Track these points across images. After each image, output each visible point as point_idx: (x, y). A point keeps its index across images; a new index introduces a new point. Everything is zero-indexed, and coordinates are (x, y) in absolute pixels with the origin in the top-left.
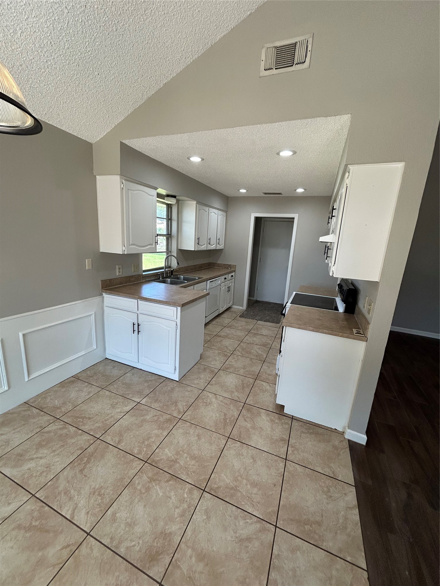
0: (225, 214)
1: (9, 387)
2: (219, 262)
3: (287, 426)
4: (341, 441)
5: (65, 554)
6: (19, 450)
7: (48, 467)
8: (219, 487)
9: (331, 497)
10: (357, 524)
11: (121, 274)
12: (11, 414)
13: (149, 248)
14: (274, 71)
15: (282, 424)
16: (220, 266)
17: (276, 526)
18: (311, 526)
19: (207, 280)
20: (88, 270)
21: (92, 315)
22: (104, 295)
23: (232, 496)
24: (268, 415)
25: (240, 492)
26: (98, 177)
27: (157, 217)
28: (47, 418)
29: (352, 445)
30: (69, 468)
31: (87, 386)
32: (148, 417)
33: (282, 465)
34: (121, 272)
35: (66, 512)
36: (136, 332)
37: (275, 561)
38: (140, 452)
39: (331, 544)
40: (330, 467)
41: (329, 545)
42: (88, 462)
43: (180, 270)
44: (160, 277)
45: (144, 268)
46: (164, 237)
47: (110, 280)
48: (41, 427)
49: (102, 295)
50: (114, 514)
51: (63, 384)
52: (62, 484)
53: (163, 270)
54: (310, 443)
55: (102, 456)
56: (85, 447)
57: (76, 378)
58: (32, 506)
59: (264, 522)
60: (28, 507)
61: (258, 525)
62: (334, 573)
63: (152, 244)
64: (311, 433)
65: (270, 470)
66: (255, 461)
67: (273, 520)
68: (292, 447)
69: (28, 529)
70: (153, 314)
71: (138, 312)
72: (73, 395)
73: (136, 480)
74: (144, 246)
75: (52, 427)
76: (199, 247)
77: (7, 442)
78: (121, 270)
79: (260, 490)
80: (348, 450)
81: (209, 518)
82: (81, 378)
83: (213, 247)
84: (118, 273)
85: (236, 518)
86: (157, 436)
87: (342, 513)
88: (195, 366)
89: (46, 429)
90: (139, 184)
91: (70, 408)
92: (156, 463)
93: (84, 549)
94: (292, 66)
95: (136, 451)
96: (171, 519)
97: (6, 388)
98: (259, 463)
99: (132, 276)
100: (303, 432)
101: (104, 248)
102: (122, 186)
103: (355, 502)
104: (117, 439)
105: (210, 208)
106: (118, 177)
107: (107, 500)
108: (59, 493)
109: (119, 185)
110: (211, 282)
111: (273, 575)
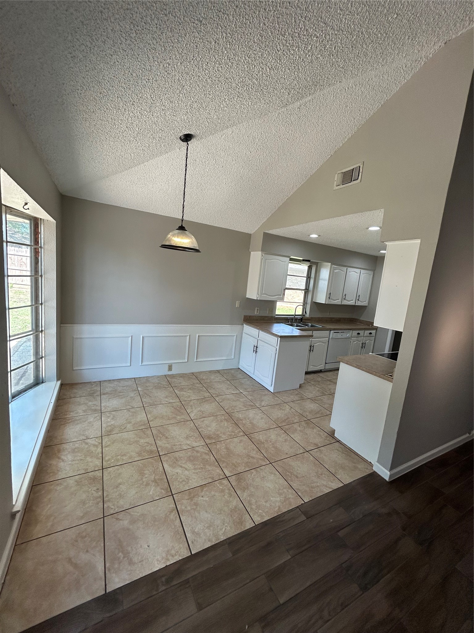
0: (371, 273)
1: (188, 361)
2: (361, 319)
5: (182, 420)
6: (183, 387)
7: (189, 396)
11: (258, 313)
12: (186, 375)
13: (277, 297)
14: (342, 186)
16: (362, 322)
17: (271, 463)
19: (330, 330)
20: (237, 307)
21: (235, 336)
22: (245, 325)
26: (252, 253)
27: (288, 275)
28: (198, 381)
30: (196, 400)
31: (221, 376)
32: (241, 400)
34: (259, 312)
35: (189, 411)
36: (255, 352)
37: (258, 469)
38: (228, 409)
42: (204, 402)
43: (310, 319)
44: (289, 321)
45: (277, 313)
46: (302, 291)
47: (250, 316)
48: (193, 383)
49: (243, 325)
50: (204, 420)
51: (211, 372)
52: (191, 403)
53: (293, 317)
55: (211, 403)
56: (206, 397)
57: (218, 371)
58: (179, 404)
60: (178, 403)
63: (280, 295)
69: (175, 409)
70: (266, 341)
71: (258, 339)
72: (212, 377)
73: (219, 416)
74: (274, 296)
75: (197, 385)
76: (330, 301)
77: (180, 383)
78: (259, 311)
82: (220, 372)
83: (352, 303)
84: (256, 313)
86: (240, 408)
88: (292, 391)
89: (195, 385)
90: (275, 255)
91: (208, 382)
92: (232, 416)
93: (188, 422)
94: (351, 182)
95: (226, 408)
96: (224, 434)
97: (186, 361)
99: (266, 317)
101: (248, 296)
102: (262, 257)
104: (221, 401)
105: (348, 268)
106: (260, 253)
107: (204, 415)
108: (189, 405)
109: (260, 257)
110: (335, 332)
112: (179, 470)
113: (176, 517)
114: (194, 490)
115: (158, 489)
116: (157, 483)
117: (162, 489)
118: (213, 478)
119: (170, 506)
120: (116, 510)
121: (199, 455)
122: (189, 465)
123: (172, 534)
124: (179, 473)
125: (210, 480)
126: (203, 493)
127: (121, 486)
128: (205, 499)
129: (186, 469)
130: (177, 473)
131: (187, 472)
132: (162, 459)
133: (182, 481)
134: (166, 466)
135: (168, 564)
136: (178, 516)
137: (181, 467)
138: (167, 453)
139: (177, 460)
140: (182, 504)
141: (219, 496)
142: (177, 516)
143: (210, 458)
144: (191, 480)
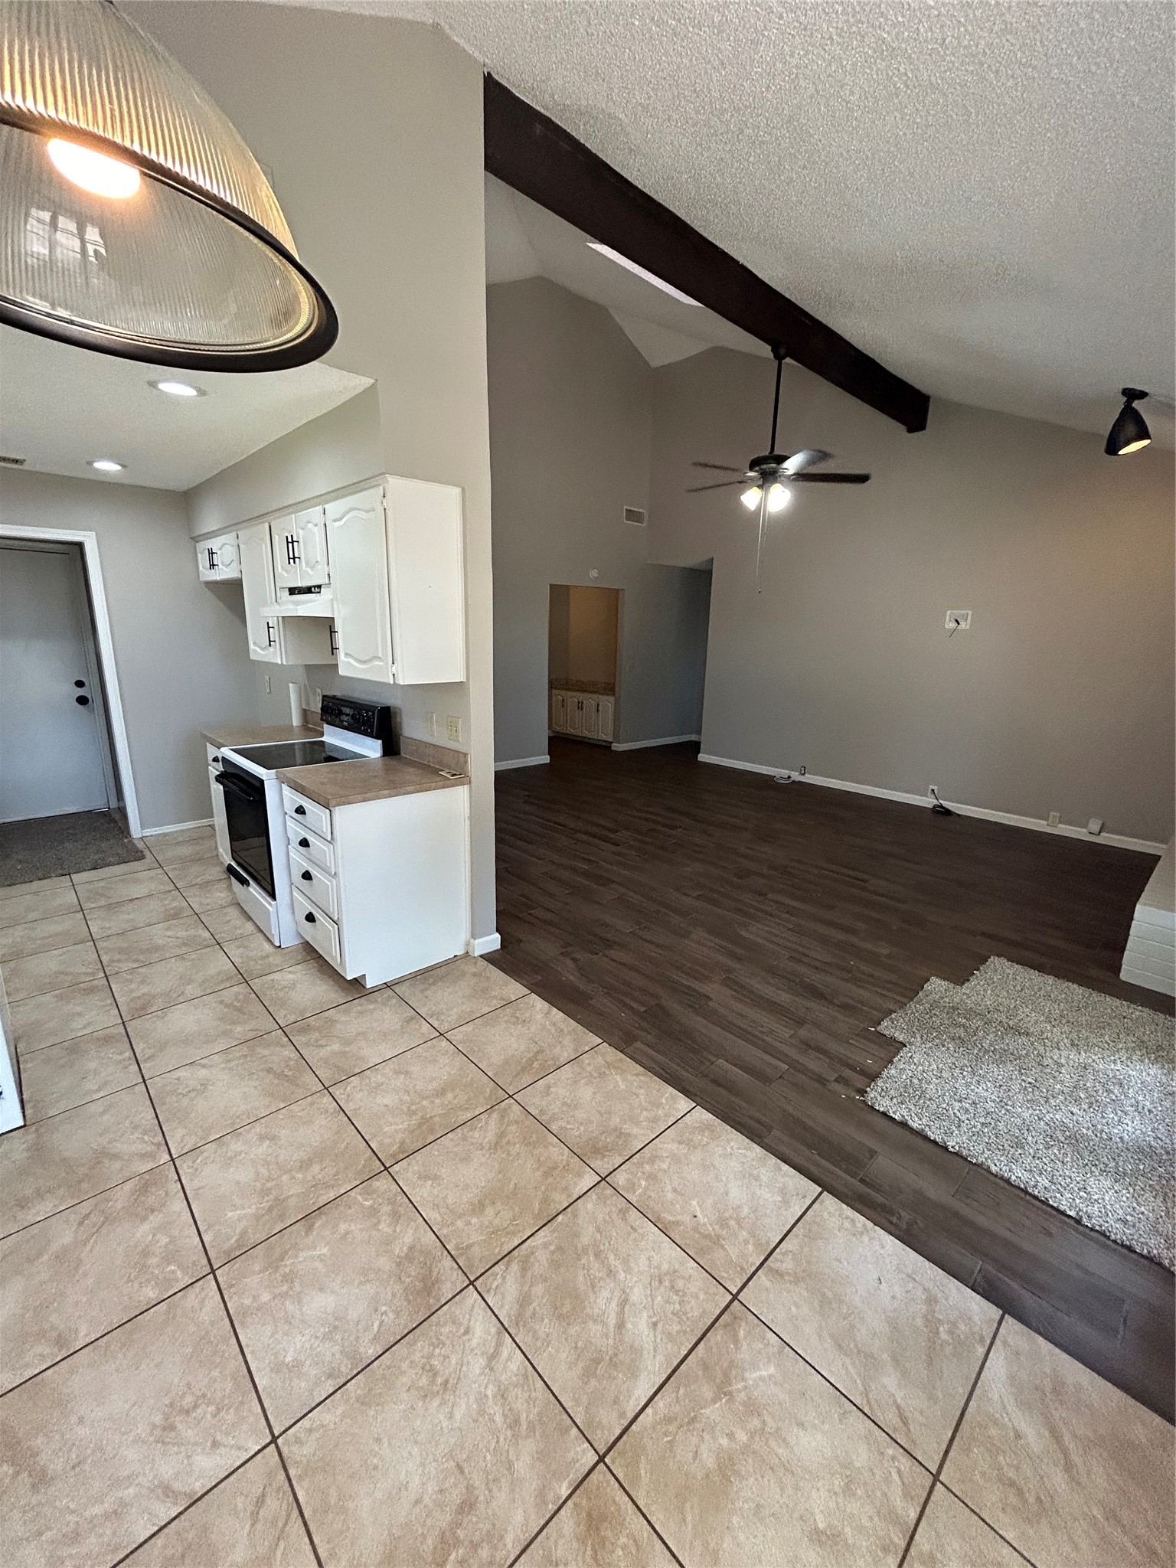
3: (394, 1001)
4: (475, 963)
8: (403, 1143)
9: (524, 1021)
10: (565, 1020)
15: (384, 1004)
18: (537, 1060)
23: (432, 1131)
24: (346, 1012)
25: (435, 1116)
29: (489, 958)
33: (444, 1043)
39: (566, 1054)
40: (495, 997)
41: (565, 1056)
54: (446, 994)
59: (496, 1107)
61: (495, 1115)
62: (589, 1069)
64: (434, 984)
65: (438, 1061)
66: (407, 1073)
67: (501, 1094)
68: (431, 1017)
79: (453, 1090)
80: (490, 966)
81: (436, 1178)
85: (464, 1138)
87: (547, 1023)
98: (415, 1069)
100: (422, 991)
103: (547, 1005)
111: (554, 1128)
112: (640, 1327)
113: (784, 1254)
114: (686, 1244)
115: (744, 1354)
116: (726, 1375)
117: (736, 1341)
118: (623, 1213)
119: (768, 1284)
120: (890, 1452)
121: (539, 1289)
122: (604, 1302)
123: (820, 1243)
124: (654, 1319)
125: (634, 1214)
126: (686, 1219)
127: (821, 1526)
128: (698, 1209)
129: (624, 1303)
130: (655, 1324)
131: (637, 1295)
132: (618, 1432)
133: (677, 1293)
134: (642, 1391)
135: (870, 1224)
136: (778, 1250)
137: (621, 1326)
138: (575, 1430)
139: (597, 1361)
140: (743, 1255)
141: (671, 1180)
142: (778, 1254)
143: (545, 1246)
144: (658, 1267)
